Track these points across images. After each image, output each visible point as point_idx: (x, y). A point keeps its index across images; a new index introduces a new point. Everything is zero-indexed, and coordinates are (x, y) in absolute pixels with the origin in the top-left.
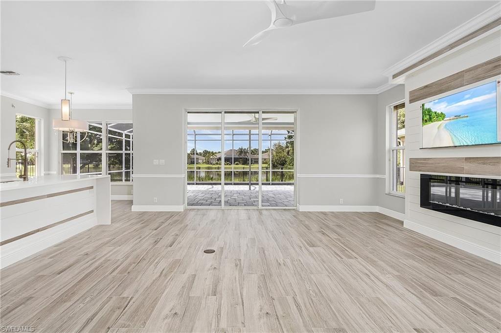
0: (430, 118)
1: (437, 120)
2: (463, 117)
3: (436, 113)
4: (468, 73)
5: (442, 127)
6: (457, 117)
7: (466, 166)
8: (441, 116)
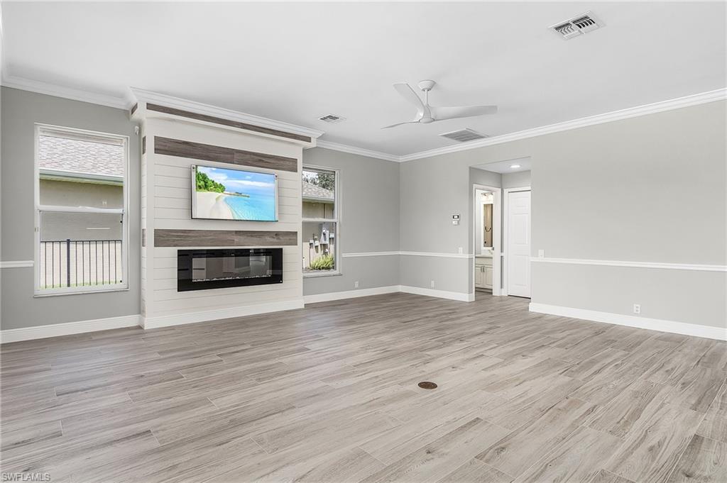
0: (206, 185)
1: (214, 191)
2: (244, 196)
3: (213, 182)
4: (238, 154)
5: (222, 199)
6: (239, 194)
7: (236, 239)
8: (220, 188)
